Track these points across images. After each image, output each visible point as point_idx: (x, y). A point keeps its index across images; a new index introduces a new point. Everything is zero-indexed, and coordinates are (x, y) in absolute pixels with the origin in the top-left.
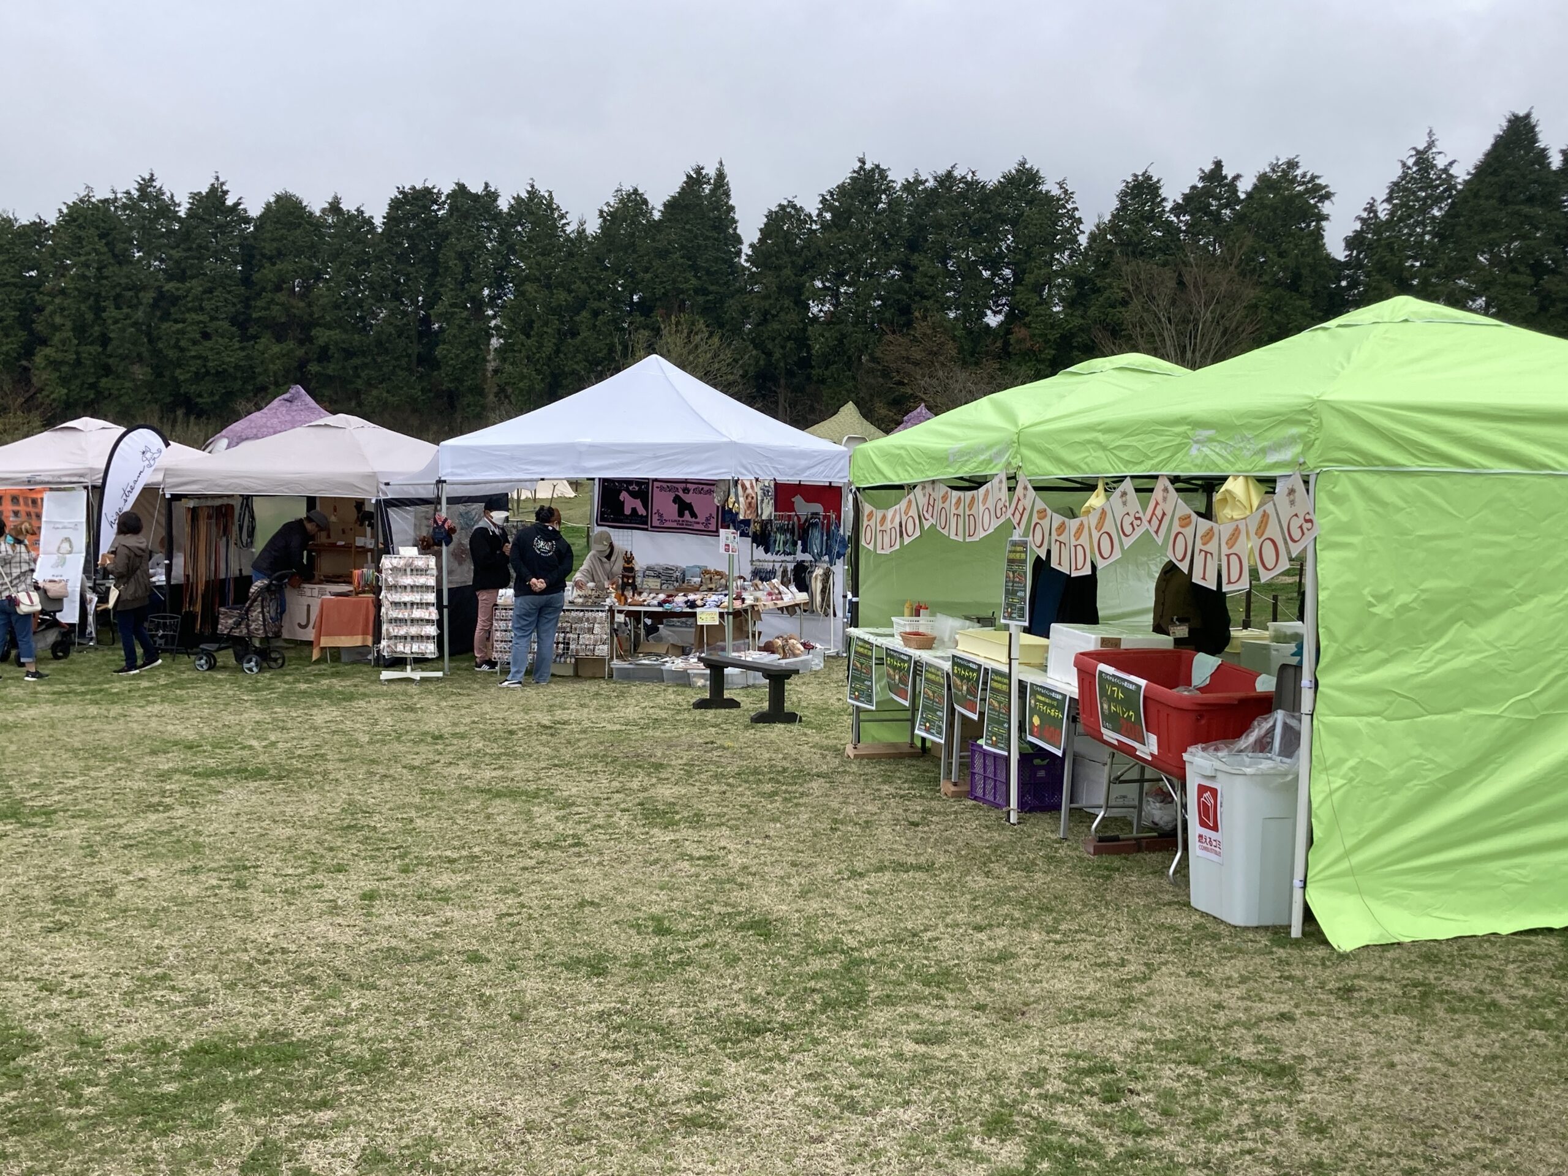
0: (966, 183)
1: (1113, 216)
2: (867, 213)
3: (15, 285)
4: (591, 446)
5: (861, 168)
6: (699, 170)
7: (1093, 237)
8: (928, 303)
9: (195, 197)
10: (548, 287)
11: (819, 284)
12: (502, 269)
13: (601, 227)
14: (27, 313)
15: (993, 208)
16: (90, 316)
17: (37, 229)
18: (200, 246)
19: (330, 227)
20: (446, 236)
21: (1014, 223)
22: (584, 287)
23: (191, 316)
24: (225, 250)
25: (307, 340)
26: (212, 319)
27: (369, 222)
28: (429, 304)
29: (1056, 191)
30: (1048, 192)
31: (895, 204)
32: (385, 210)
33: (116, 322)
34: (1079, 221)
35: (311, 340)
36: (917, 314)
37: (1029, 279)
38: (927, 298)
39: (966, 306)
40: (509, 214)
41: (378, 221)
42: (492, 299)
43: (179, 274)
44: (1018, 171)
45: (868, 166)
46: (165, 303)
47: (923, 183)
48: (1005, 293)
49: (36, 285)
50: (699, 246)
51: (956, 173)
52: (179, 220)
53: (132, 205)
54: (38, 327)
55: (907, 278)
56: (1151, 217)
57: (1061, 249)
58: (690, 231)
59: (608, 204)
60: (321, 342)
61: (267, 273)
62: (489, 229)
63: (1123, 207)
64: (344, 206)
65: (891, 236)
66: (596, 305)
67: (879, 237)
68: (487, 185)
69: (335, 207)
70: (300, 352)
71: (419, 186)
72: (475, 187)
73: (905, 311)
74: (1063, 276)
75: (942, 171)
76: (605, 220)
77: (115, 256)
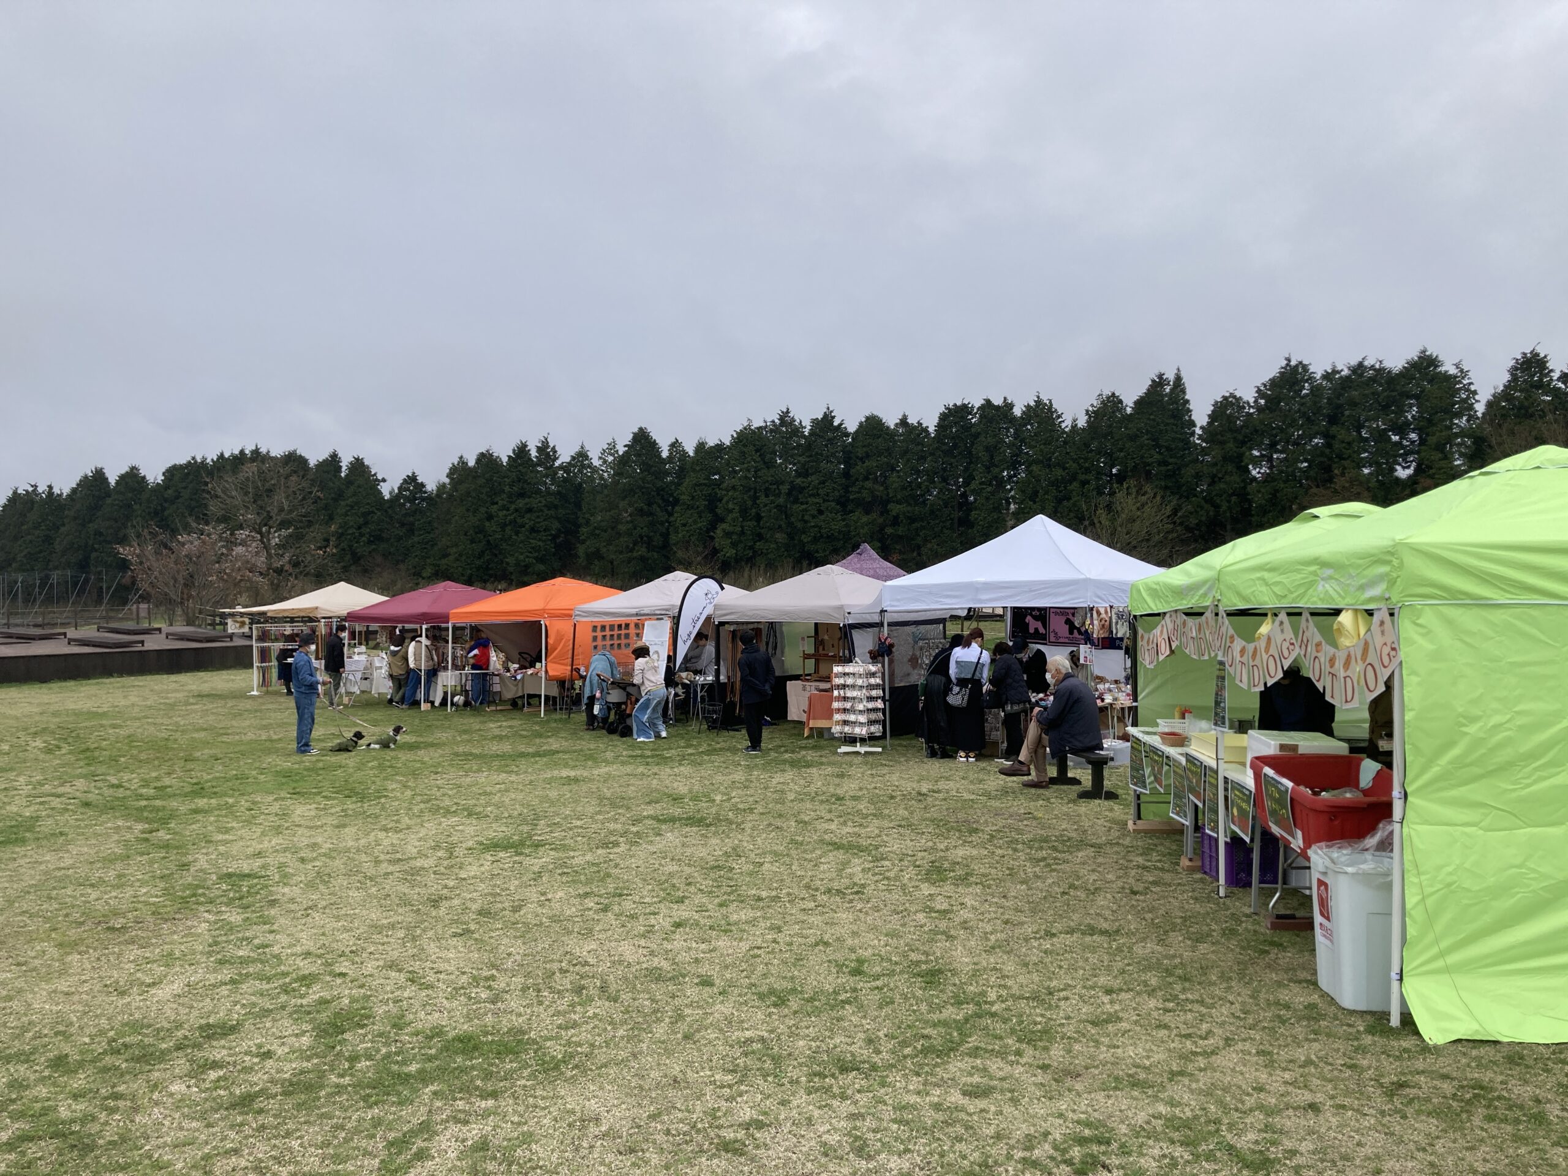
0: (1375, 370)
1: (1505, 386)
2: (1293, 398)
3: (705, 484)
4: (985, 584)
5: (1287, 365)
6: (1160, 376)
7: (1490, 405)
8: (1346, 463)
9: (815, 422)
10: (1049, 466)
11: (1256, 453)
12: (1017, 455)
13: (1088, 422)
14: (713, 502)
15: (1398, 387)
16: (749, 503)
17: (720, 447)
18: (817, 453)
19: (901, 435)
20: (977, 436)
21: (1416, 397)
22: (1075, 465)
23: (811, 500)
24: (833, 455)
25: (885, 512)
26: (824, 501)
27: (926, 430)
28: (966, 483)
29: (1453, 371)
30: (1446, 372)
31: (1316, 390)
32: (936, 421)
33: (766, 505)
34: (1475, 393)
35: (888, 512)
36: (1336, 471)
37: (1432, 440)
38: (1344, 459)
39: (1378, 464)
40: (1021, 417)
41: (932, 429)
42: (1010, 477)
43: (803, 473)
44: (1420, 358)
45: (1293, 363)
46: (795, 492)
47: (1339, 372)
48: (1412, 452)
49: (718, 484)
50: (1161, 431)
51: (1366, 363)
52: (804, 437)
53: (775, 429)
54: (719, 511)
55: (1328, 445)
56: (1540, 385)
57: (1459, 415)
58: (1154, 420)
59: (1092, 405)
60: (894, 513)
61: (859, 469)
62: (1007, 429)
63: (1514, 378)
64: (910, 421)
65: (1314, 414)
66: (1082, 477)
67: (1304, 415)
68: (1005, 399)
69: (904, 422)
70: (881, 520)
71: (959, 403)
72: (998, 401)
73: (1328, 469)
74: (1462, 437)
75: (1354, 362)
76: (1090, 417)
77: (765, 463)
